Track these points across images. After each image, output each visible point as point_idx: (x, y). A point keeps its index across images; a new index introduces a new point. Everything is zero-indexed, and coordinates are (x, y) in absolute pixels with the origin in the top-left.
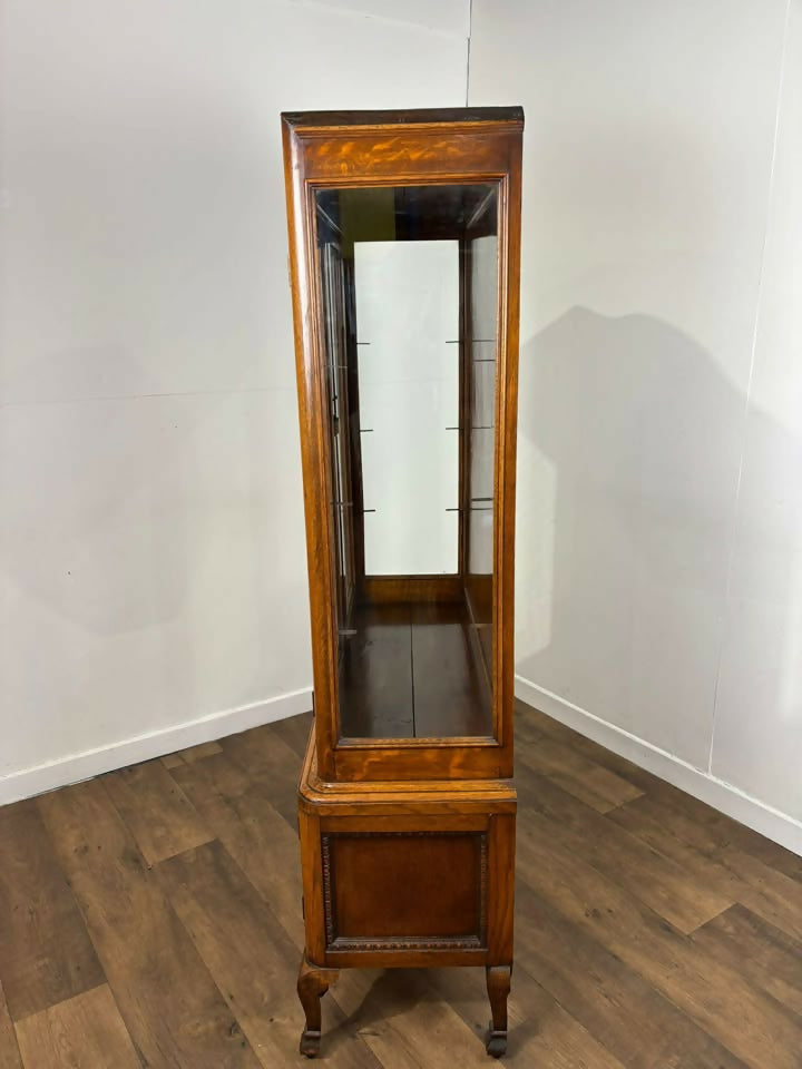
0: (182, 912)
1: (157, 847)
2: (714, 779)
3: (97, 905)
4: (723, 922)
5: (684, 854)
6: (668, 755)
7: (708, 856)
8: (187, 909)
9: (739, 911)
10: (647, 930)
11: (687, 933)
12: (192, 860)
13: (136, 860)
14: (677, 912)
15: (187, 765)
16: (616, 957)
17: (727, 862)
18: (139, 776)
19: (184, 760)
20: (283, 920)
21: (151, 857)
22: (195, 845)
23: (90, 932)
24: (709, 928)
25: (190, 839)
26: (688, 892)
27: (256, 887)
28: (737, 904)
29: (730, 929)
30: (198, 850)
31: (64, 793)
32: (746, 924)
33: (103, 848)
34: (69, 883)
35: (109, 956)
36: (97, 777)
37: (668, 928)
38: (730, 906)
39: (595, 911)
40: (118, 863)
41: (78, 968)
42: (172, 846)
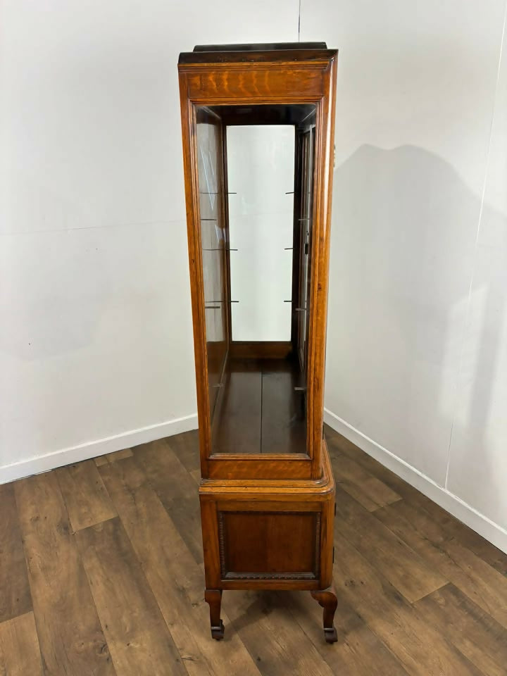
0: (87, 566)
1: (81, 520)
2: (448, 492)
3: (37, 556)
4: (438, 596)
5: (421, 544)
6: (420, 473)
7: (437, 546)
8: (91, 563)
9: (451, 589)
10: (384, 598)
11: (412, 602)
12: (100, 530)
13: (65, 527)
14: (407, 586)
15: (109, 464)
16: (360, 617)
17: (449, 552)
18: (79, 470)
19: (108, 461)
20: (148, 575)
21: (76, 526)
22: (104, 520)
23: (29, 576)
24: (427, 600)
25: (101, 515)
26: (418, 572)
27: (136, 552)
28: (450, 584)
29: (442, 601)
30: (106, 523)
31: (32, 480)
32: (453, 598)
33: (48, 518)
34: (23, 542)
35: (38, 592)
36: (53, 470)
37: (398, 598)
38: (445, 584)
39: (352, 582)
40: (55, 529)
41: (18, 600)
42: (89, 520)
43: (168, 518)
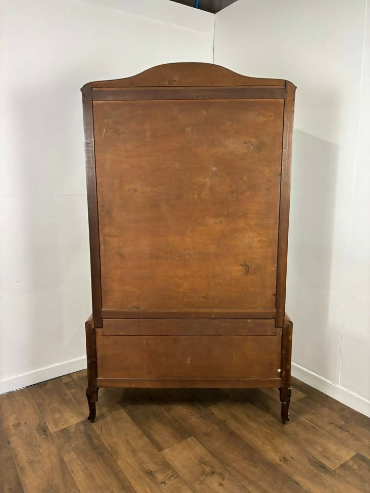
0: (66, 458)
1: (56, 424)
2: (341, 388)
3: (22, 454)
4: (351, 463)
5: (329, 427)
6: (317, 376)
7: (341, 428)
8: (70, 456)
9: (359, 457)
10: (311, 468)
11: (333, 469)
12: (73, 430)
13: (44, 430)
14: (328, 458)
15: (73, 380)
16: (297, 483)
17: (351, 431)
18: (48, 386)
19: (72, 378)
20: (120, 463)
21: (52, 429)
22: (76, 423)
23: (18, 469)
24: (344, 466)
25: (72, 419)
26: (332, 447)
27: (106, 445)
28: (358, 453)
29: (355, 467)
30: (77, 425)
31: (10, 395)
32: (363, 464)
33: (27, 424)
34: (9, 442)
35: (27, 481)
36: (27, 387)
37: (323, 467)
38: (355, 454)
39: (284, 458)
40: (34, 431)
41: (10, 489)
42: (63, 423)
43: (129, 418)
